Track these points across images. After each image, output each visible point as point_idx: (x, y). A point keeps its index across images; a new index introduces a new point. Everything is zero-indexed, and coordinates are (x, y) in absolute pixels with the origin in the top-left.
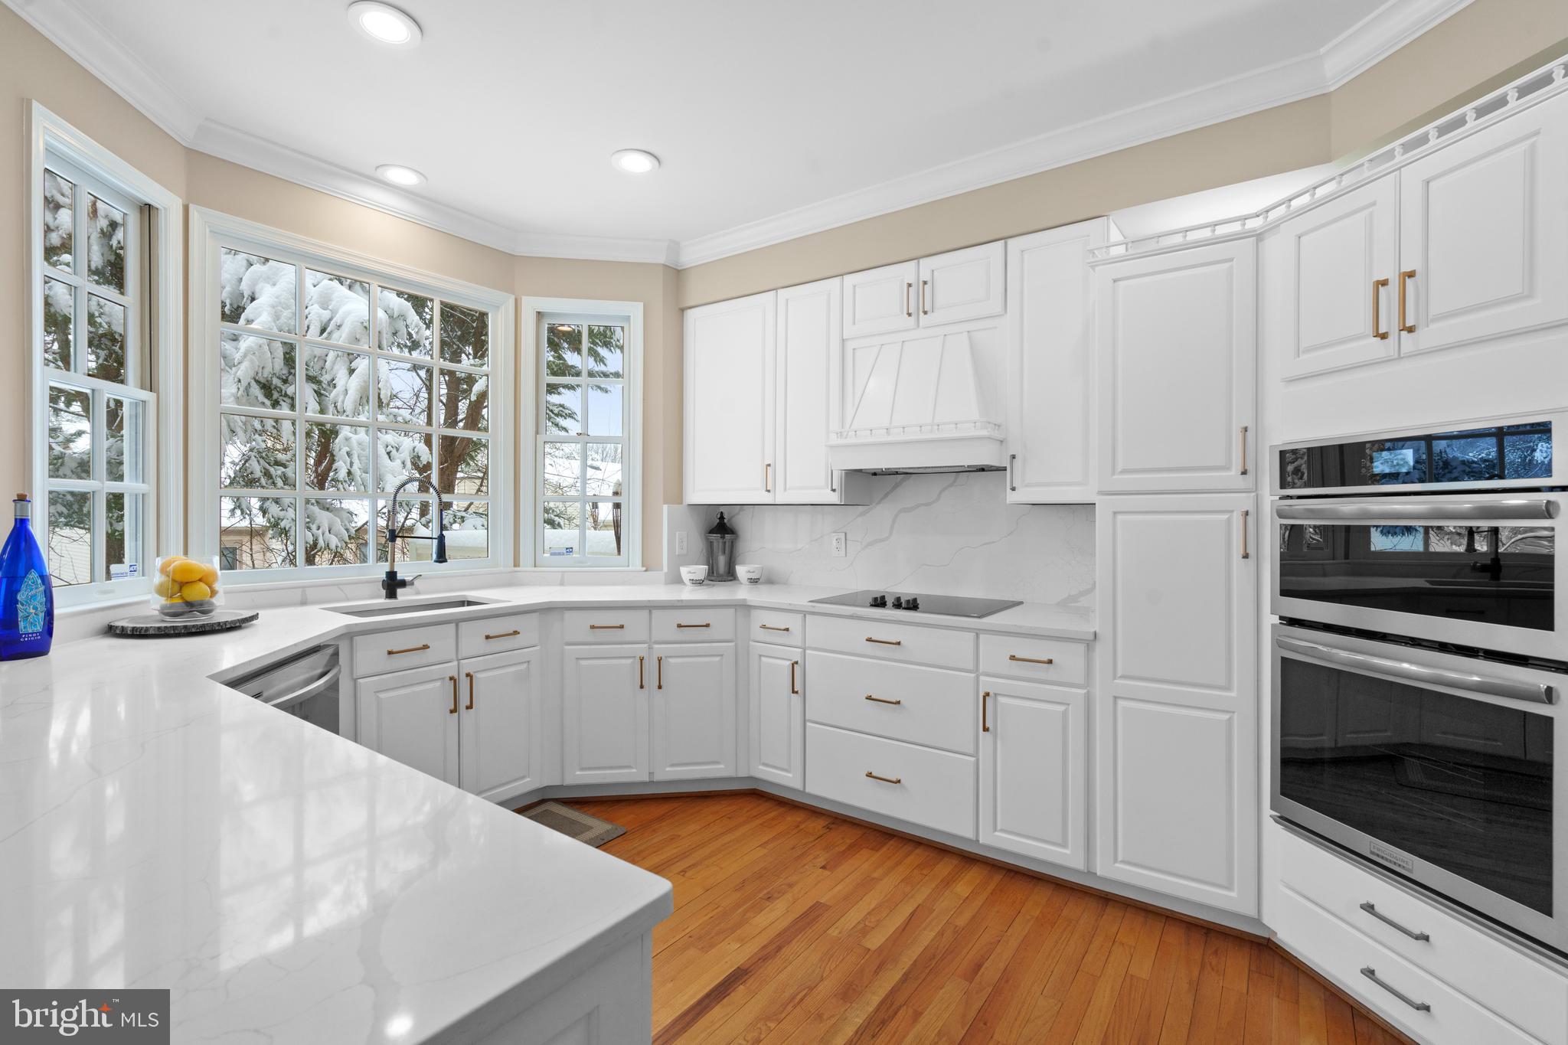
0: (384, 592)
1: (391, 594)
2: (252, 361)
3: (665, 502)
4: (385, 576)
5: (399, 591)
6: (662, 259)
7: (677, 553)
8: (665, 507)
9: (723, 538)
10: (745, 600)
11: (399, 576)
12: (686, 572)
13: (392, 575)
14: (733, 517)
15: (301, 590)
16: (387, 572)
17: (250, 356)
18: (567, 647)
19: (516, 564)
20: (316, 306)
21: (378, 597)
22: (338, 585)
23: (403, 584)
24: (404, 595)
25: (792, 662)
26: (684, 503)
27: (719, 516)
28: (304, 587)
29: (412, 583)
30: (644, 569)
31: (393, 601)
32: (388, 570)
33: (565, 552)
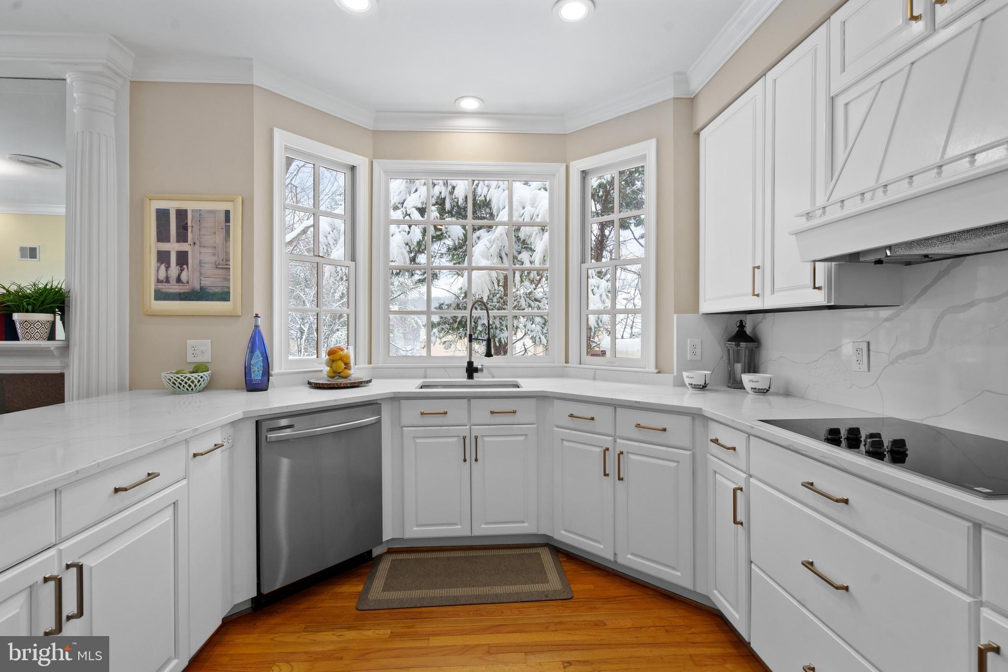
0: (466, 375)
1: (470, 376)
2: (497, 244)
3: (677, 311)
4: (466, 364)
5: (475, 374)
6: (670, 94)
7: (688, 359)
8: (675, 316)
9: (738, 345)
10: (701, 409)
11: (475, 365)
12: (688, 377)
13: (470, 364)
14: (757, 325)
15: (423, 370)
16: (468, 362)
17: (496, 241)
18: (555, 429)
19: (567, 362)
20: (529, 206)
21: (464, 378)
22: (444, 368)
23: (476, 370)
24: (478, 378)
25: (735, 486)
26: (700, 312)
27: (738, 324)
28: (426, 368)
29: (482, 370)
30: (656, 371)
31: (470, 380)
32: (468, 361)
33: (600, 354)
